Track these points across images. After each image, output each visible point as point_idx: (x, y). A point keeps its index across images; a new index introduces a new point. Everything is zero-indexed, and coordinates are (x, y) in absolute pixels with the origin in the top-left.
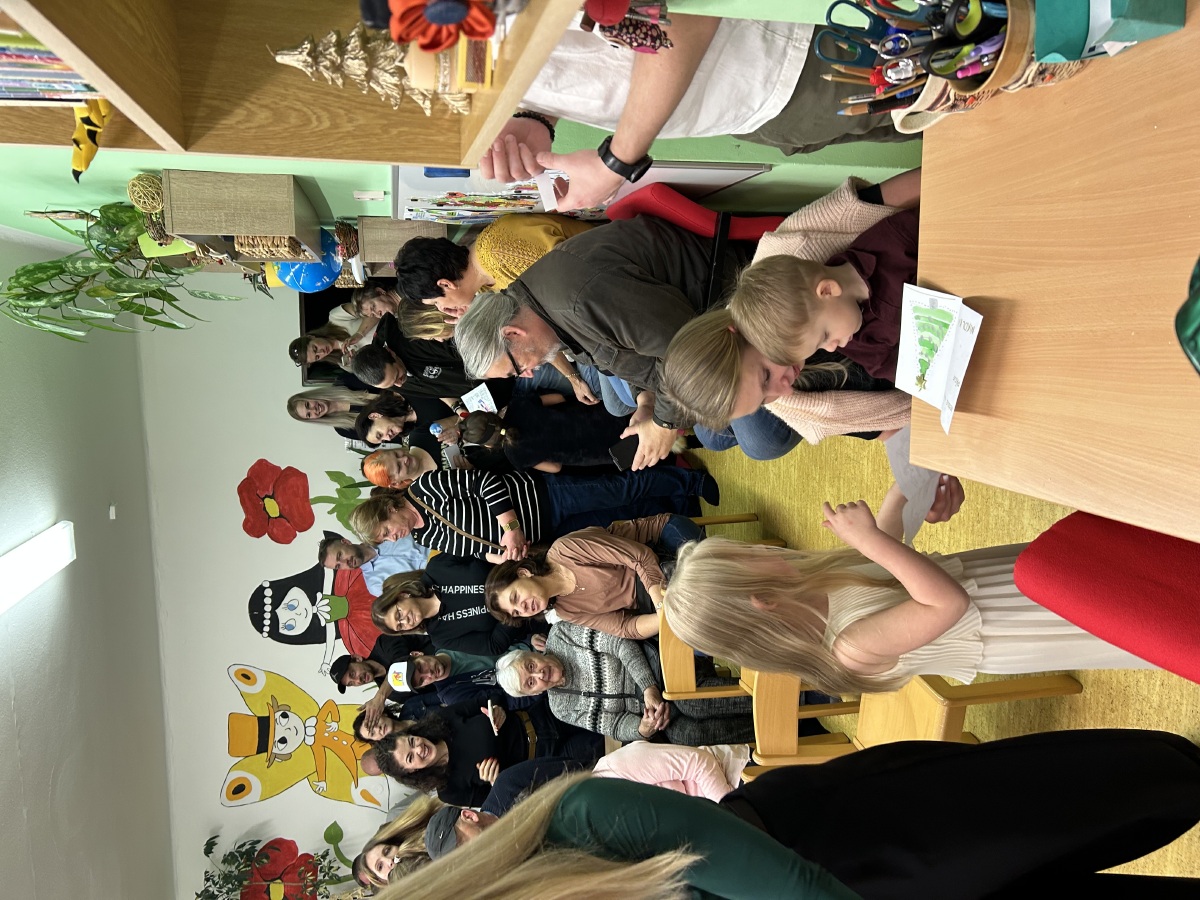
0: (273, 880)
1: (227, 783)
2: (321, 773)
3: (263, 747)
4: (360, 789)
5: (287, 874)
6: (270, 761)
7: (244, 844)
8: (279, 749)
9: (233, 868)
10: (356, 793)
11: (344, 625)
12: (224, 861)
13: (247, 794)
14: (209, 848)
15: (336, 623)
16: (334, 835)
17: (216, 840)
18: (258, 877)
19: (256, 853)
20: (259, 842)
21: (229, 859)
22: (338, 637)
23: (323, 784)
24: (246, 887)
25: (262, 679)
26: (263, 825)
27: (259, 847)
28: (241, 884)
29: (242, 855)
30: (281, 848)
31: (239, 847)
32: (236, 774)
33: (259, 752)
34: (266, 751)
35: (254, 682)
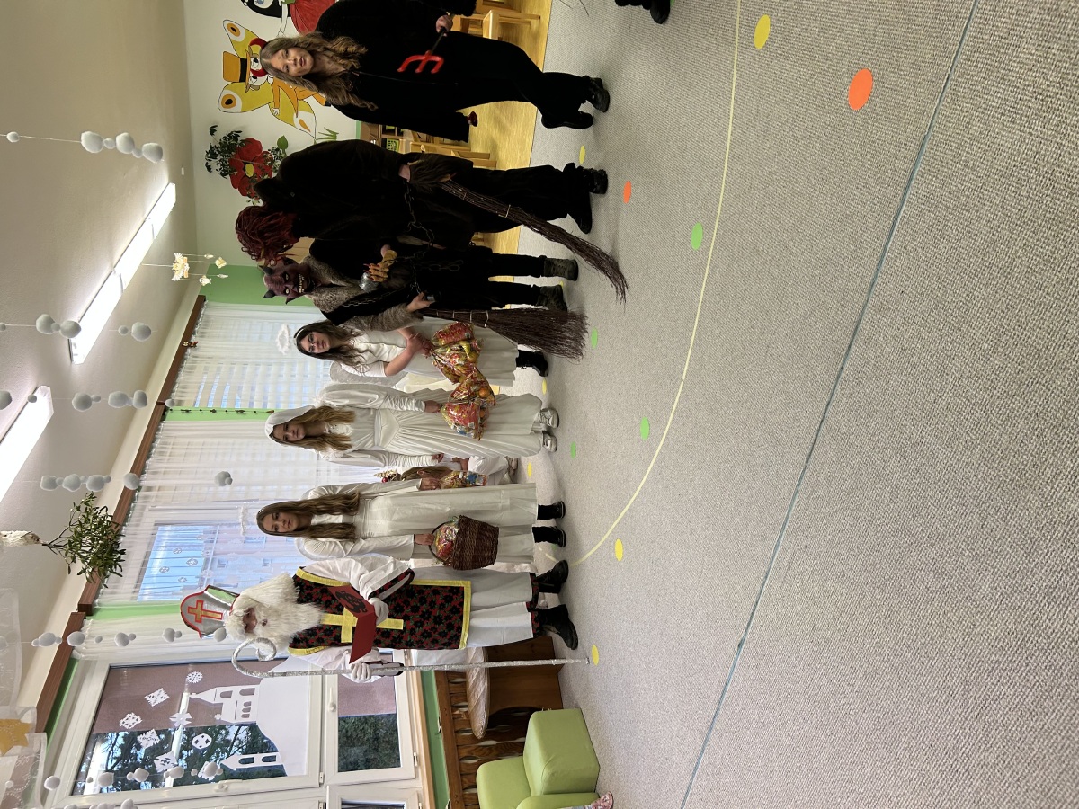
0: (248, 163)
1: (223, 96)
2: (276, 103)
3: (243, 79)
4: (298, 119)
5: (256, 160)
6: (249, 87)
7: (232, 133)
8: (252, 82)
10: (296, 121)
11: (293, 8)
12: (221, 140)
13: (234, 105)
14: (212, 131)
15: (288, 5)
16: (283, 143)
17: (217, 128)
18: (239, 157)
22: (289, 15)
23: (277, 110)
25: (243, 34)
27: (241, 138)
29: (231, 138)
30: (253, 144)
31: (229, 135)
32: (228, 92)
33: (241, 81)
34: (245, 81)
35: (239, 35)
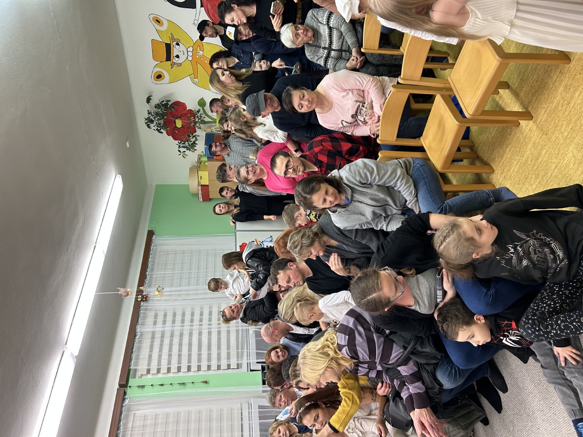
0: (177, 118)
1: (154, 73)
2: (195, 74)
3: (168, 58)
5: (183, 117)
6: (172, 65)
7: (163, 101)
8: (176, 60)
9: (160, 110)
11: (205, 1)
12: (155, 107)
13: (163, 79)
14: (149, 100)
16: (202, 103)
17: (151, 97)
18: (170, 116)
19: (169, 106)
20: (170, 101)
21: (157, 106)
22: (202, 6)
23: (196, 80)
24: (165, 119)
25: (165, 24)
26: (171, 94)
27: (170, 103)
28: (163, 118)
29: (163, 105)
30: (179, 105)
31: (161, 102)
32: (157, 69)
33: (167, 60)
34: (170, 60)
35: (162, 25)
